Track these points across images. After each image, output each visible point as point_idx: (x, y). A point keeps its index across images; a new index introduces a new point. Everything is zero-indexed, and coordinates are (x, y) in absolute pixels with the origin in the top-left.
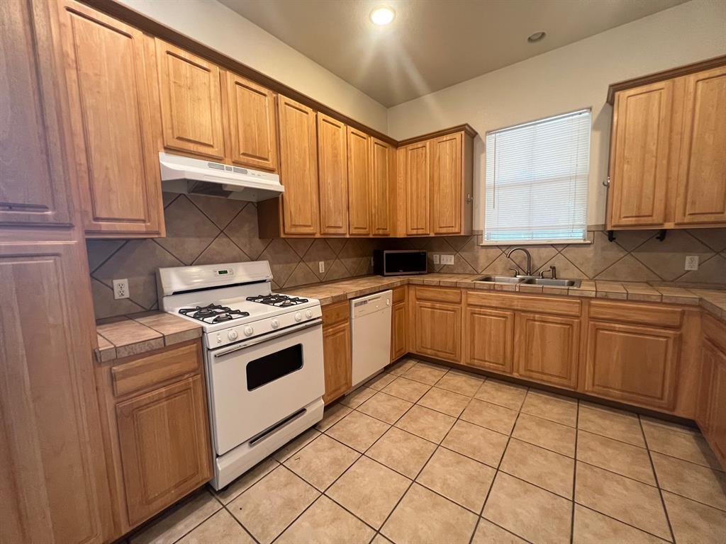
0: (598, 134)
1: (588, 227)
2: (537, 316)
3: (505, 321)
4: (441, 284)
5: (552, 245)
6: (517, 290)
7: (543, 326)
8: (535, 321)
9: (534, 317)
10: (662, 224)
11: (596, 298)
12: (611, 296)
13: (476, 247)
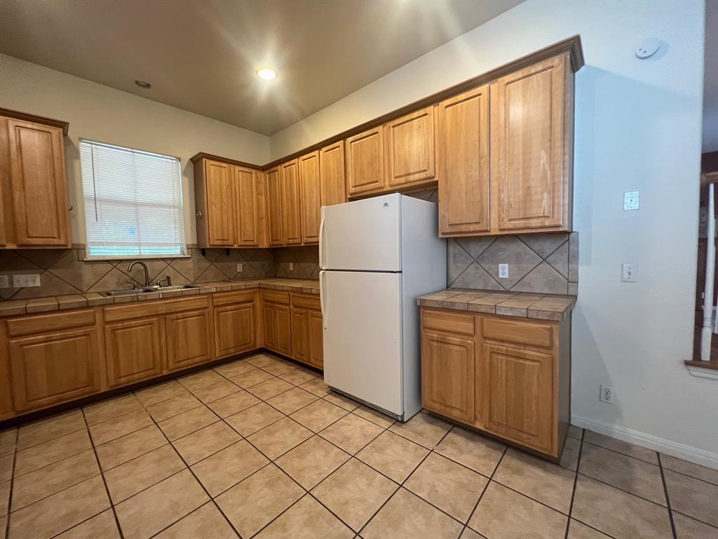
0: (186, 180)
1: (187, 245)
2: (180, 315)
3: (151, 328)
4: (61, 307)
5: (163, 259)
6: (161, 297)
7: (185, 321)
8: (178, 319)
9: (177, 316)
10: (232, 245)
11: (216, 292)
12: (224, 290)
13: (77, 263)
